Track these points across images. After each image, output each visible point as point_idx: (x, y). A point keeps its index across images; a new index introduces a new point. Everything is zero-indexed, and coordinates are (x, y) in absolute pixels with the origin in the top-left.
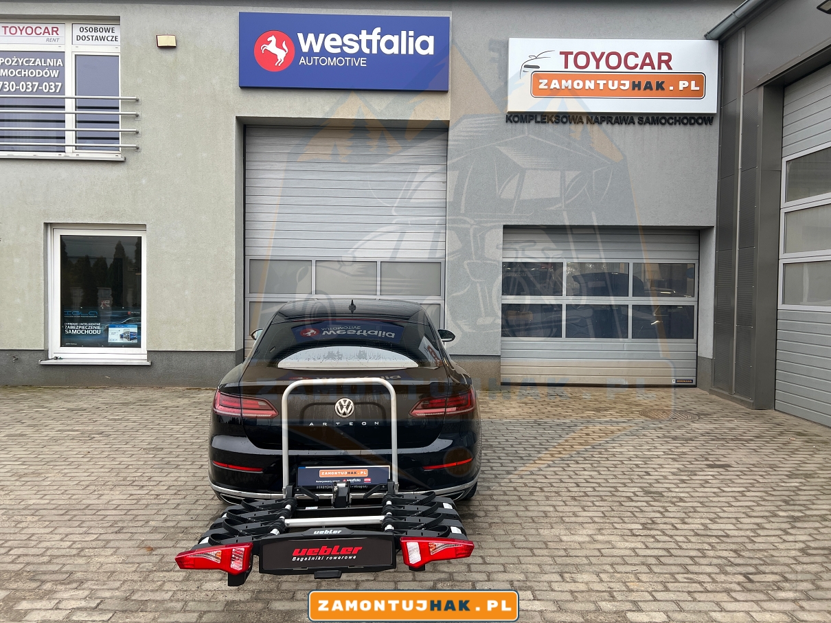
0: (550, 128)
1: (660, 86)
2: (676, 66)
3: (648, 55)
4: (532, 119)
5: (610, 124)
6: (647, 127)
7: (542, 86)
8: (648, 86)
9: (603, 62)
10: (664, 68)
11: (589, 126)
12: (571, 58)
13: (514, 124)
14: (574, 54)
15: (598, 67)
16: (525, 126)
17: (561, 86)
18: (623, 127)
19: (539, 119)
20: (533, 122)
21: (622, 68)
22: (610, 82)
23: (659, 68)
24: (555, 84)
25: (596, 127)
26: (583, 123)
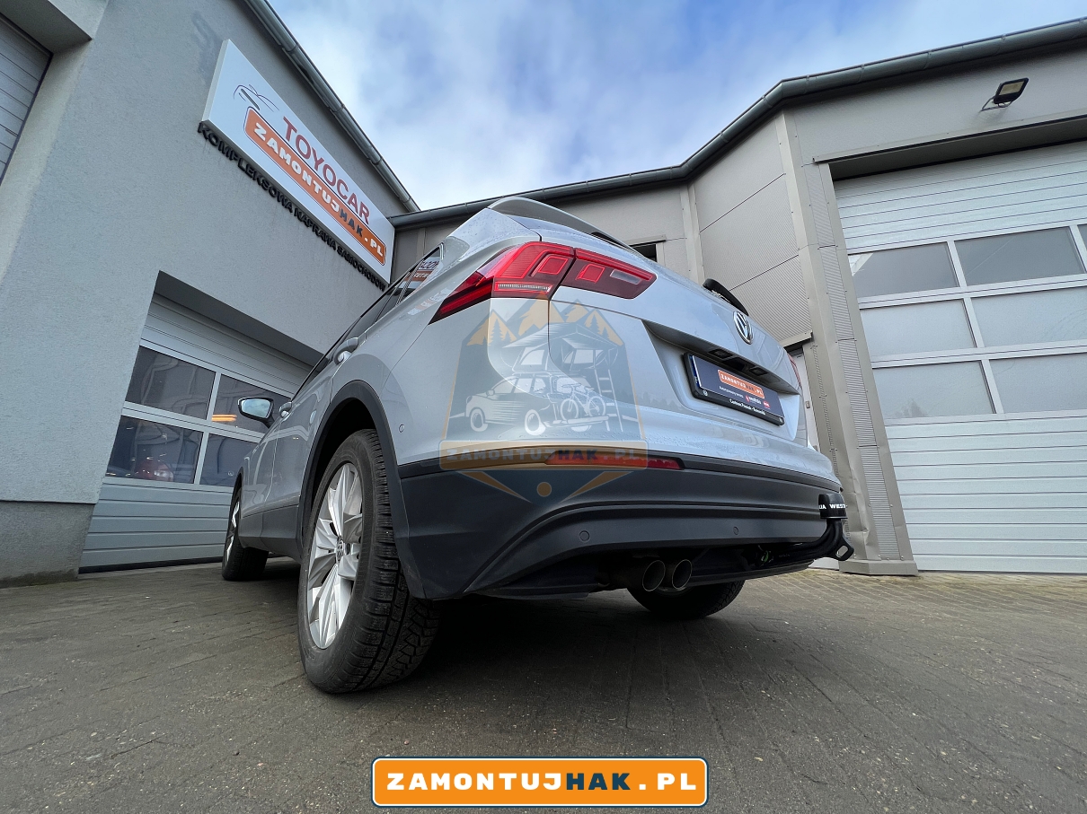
0: (254, 187)
1: (359, 230)
2: (372, 227)
3: (353, 196)
4: (235, 159)
5: (314, 235)
6: (343, 259)
7: (256, 130)
8: (351, 224)
9: (321, 167)
10: (363, 218)
11: (296, 219)
12: (294, 135)
13: (208, 142)
14: (298, 134)
15: (316, 168)
16: (224, 159)
17: (279, 150)
18: (325, 245)
19: (244, 166)
20: (234, 164)
21: (334, 188)
22: (324, 193)
23: (361, 215)
24: (272, 142)
25: (302, 226)
26: (291, 212)
